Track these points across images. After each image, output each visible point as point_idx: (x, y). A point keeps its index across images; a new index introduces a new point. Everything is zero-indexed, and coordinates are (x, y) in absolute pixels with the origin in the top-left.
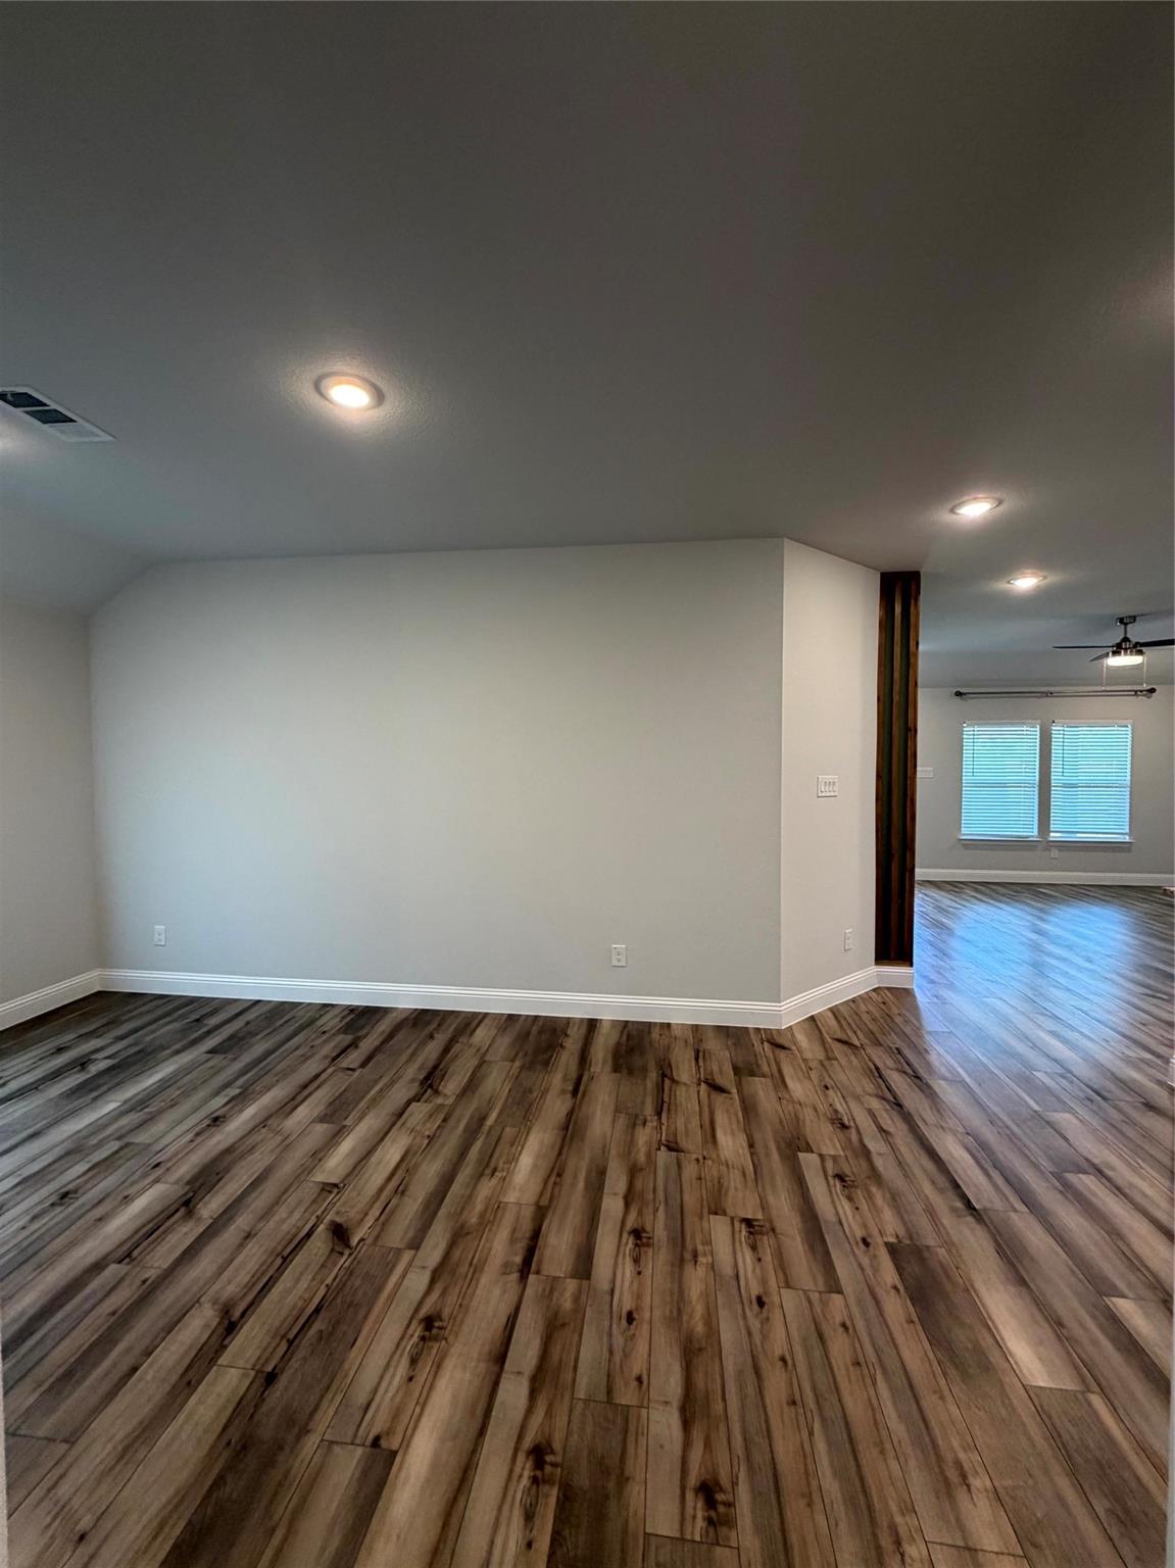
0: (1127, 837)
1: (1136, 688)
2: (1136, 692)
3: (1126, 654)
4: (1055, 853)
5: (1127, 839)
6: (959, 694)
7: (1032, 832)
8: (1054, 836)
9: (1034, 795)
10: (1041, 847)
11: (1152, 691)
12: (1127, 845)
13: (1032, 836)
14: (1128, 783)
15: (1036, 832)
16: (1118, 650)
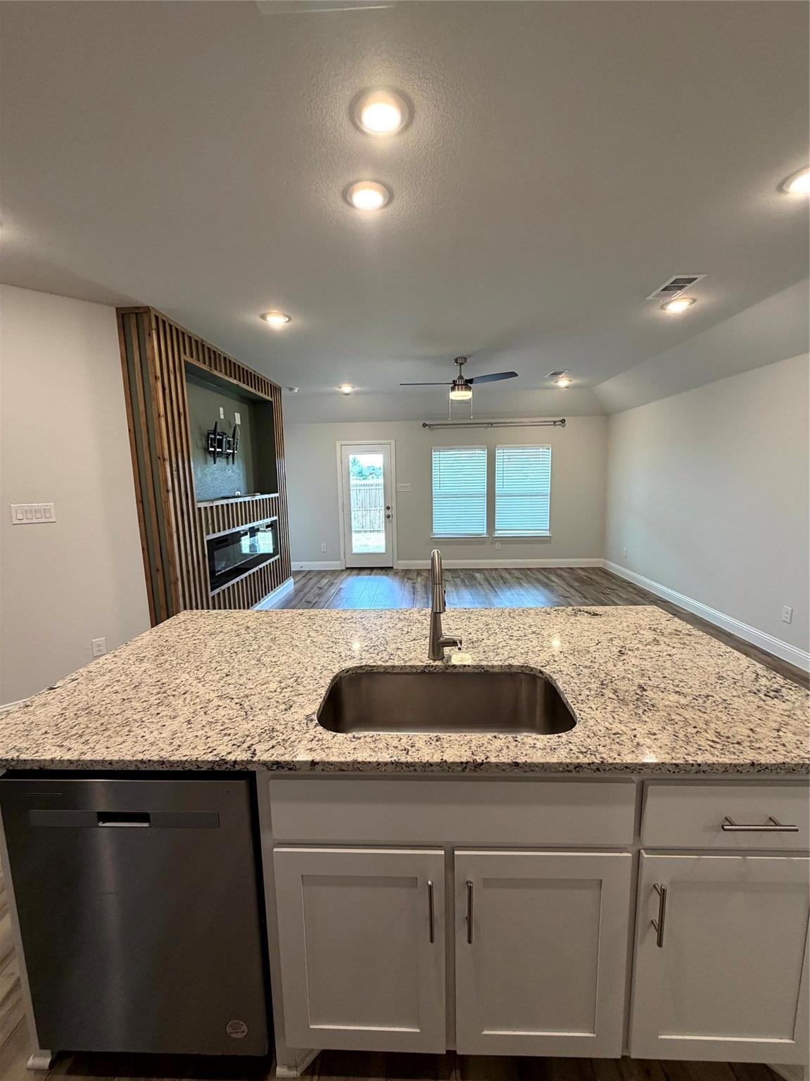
0: (548, 532)
1: (555, 419)
2: (555, 422)
3: (458, 390)
4: (498, 546)
5: (547, 534)
6: (424, 425)
7: (482, 530)
8: (498, 534)
9: (483, 502)
10: (489, 541)
11: (563, 421)
12: (548, 539)
13: (483, 534)
14: (549, 492)
15: (485, 532)
16: (455, 386)
